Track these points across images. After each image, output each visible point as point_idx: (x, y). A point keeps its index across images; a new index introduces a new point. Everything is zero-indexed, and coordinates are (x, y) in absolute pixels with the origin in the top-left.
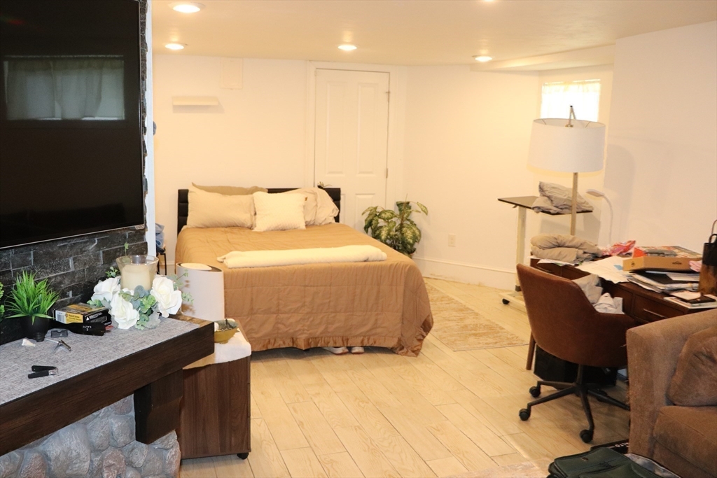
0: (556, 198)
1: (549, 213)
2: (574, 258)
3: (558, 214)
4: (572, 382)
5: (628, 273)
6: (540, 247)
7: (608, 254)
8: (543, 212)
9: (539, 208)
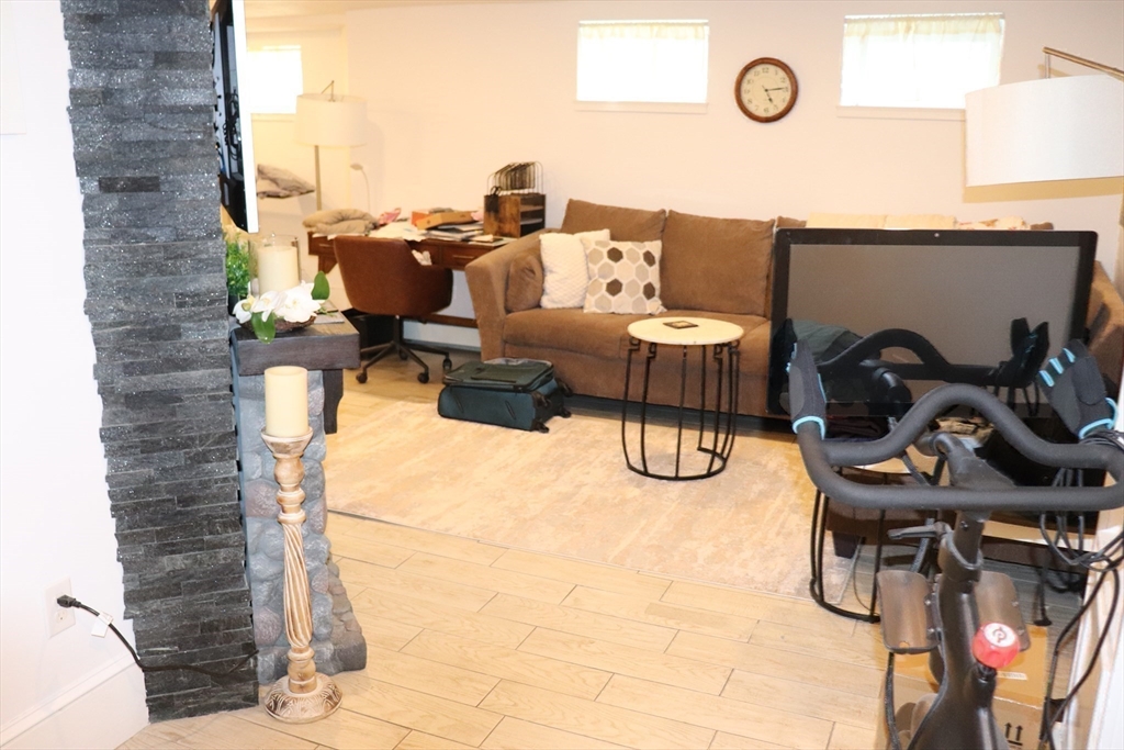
0: (283, 180)
1: (278, 197)
2: (363, 229)
3: (288, 196)
4: (388, 341)
5: (424, 232)
6: (327, 223)
7: (382, 222)
8: (269, 196)
9: (264, 193)
